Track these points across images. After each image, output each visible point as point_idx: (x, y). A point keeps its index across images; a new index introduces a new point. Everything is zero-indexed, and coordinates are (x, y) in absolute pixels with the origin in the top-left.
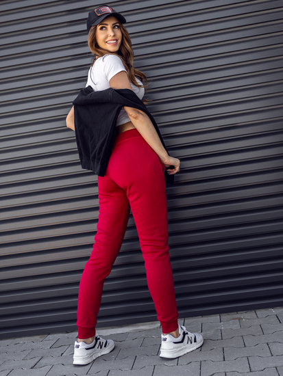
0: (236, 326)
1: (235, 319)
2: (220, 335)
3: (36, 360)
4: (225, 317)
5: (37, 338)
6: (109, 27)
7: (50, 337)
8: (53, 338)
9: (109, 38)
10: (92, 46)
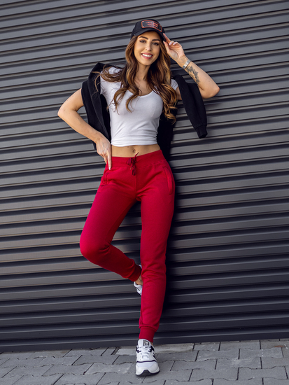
0: (278, 354)
1: (278, 346)
2: (260, 363)
3: (57, 377)
4: (265, 343)
6: (149, 41)
9: (145, 51)
10: (128, 53)
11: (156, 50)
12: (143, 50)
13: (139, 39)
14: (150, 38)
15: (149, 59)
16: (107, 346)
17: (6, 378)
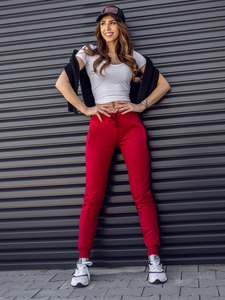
0: (212, 276)
1: (212, 270)
2: (197, 283)
3: (37, 291)
4: (202, 268)
5: (38, 271)
7: (50, 272)
8: (52, 273)
12: (104, 30)
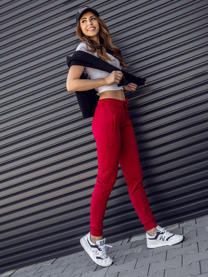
6: (88, 20)
9: (89, 27)
11: (95, 23)
12: (87, 27)
13: (81, 21)
14: (88, 17)
15: (94, 30)
16: (123, 238)
17: (64, 273)
